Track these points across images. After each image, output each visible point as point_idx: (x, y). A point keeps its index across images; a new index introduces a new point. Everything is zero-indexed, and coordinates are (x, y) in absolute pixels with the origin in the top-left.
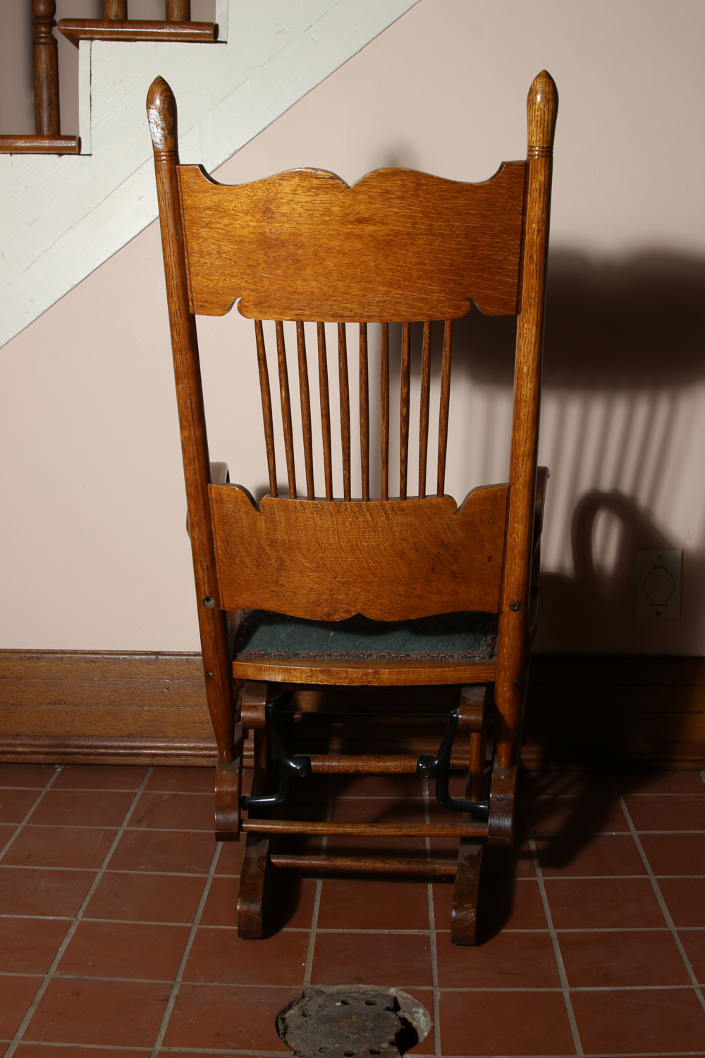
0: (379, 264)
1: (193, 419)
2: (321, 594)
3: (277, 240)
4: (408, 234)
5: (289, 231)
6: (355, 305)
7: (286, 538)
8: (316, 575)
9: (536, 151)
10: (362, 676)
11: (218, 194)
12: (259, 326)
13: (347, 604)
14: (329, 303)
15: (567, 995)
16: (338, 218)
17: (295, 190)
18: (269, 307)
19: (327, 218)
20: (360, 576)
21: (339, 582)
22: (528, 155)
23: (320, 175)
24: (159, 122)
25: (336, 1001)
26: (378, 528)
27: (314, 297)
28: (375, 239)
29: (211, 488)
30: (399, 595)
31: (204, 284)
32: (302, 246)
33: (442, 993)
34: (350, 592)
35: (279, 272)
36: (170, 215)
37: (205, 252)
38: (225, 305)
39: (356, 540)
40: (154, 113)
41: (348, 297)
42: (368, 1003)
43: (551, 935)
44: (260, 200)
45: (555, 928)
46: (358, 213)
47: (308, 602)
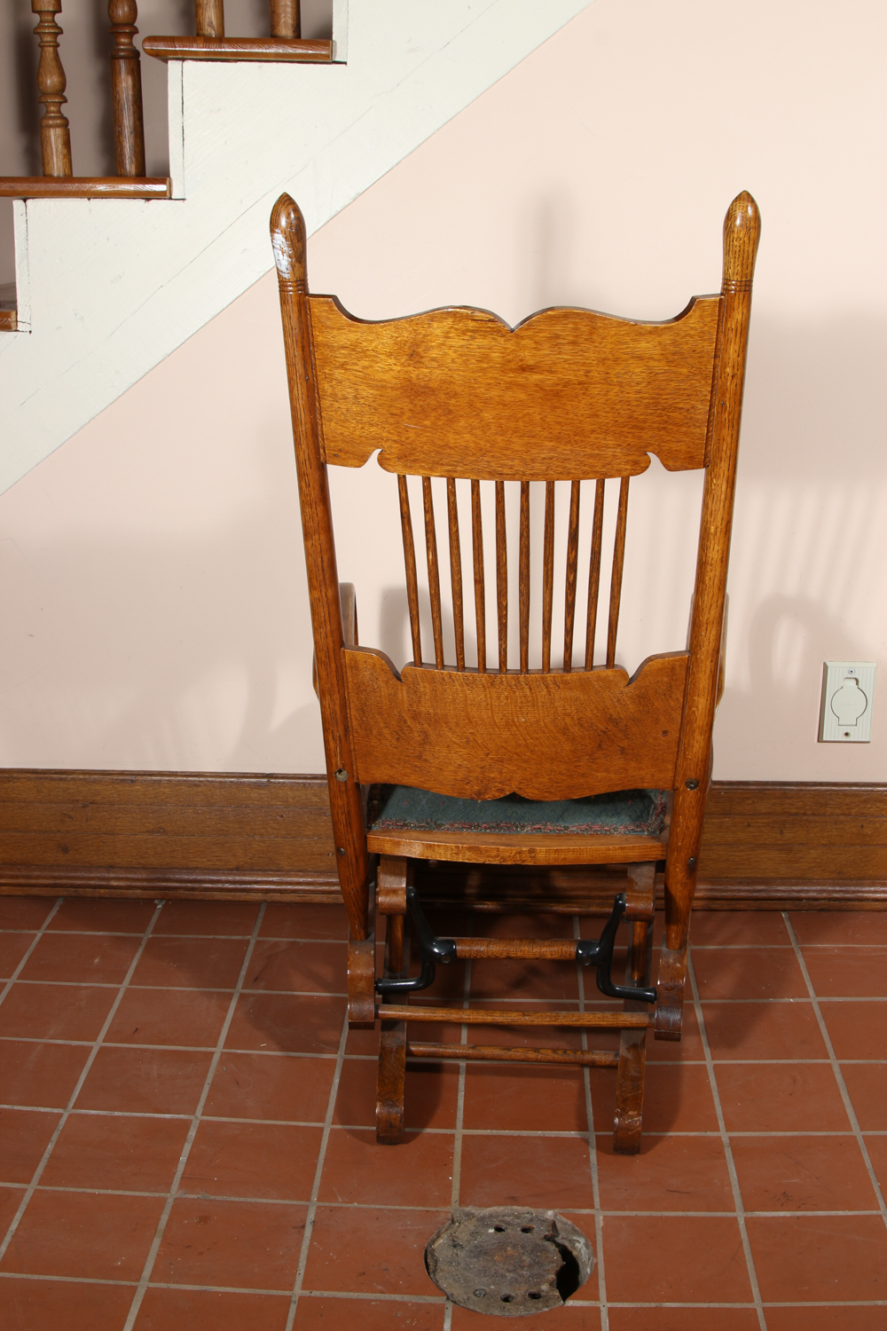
0: (546, 417)
1: (324, 579)
2: (470, 772)
3: (425, 387)
4: (580, 383)
5: (439, 378)
6: (516, 462)
7: (431, 711)
8: (466, 751)
9: (733, 285)
10: (515, 854)
11: (356, 332)
12: (402, 482)
13: (500, 783)
14: (486, 459)
15: (741, 1222)
16: (498, 366)
17: (448, 333)
18: (415, 461)
19: (485, 365)
20: (516, 754)
21: (492, 759)
22: (723, 289)
23: (478, 316)
24: (286, 249)
25: (488, 1226)
26: (537, 702)
27: (468, 452)
28: (541, 389)
29: (344, 653)
30: (560, 773)
31: (339, 432)
32: (456, 395)
33: (605, 1217)
34: (505, 770)
35: (427, 423)
36: (298, 353)
37: (340, 396)
38: (362, 457)
39: (512, 715)
40: (279, 238)
41: (508, 452)
42: (525, 1230)
43: (723, 1139)
44: (406, 341)
45: (728, 1130)
46: (521, 360)
47: (456, 780)
